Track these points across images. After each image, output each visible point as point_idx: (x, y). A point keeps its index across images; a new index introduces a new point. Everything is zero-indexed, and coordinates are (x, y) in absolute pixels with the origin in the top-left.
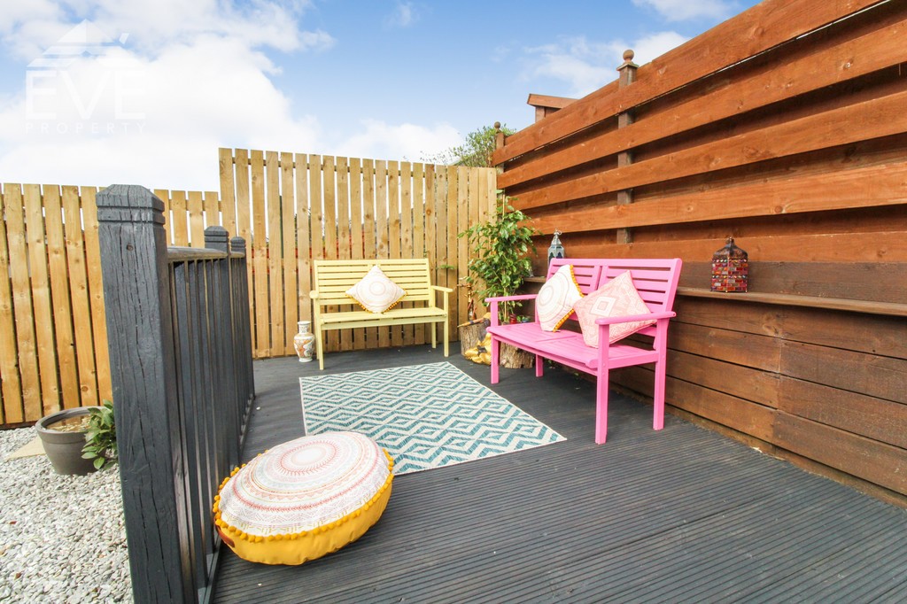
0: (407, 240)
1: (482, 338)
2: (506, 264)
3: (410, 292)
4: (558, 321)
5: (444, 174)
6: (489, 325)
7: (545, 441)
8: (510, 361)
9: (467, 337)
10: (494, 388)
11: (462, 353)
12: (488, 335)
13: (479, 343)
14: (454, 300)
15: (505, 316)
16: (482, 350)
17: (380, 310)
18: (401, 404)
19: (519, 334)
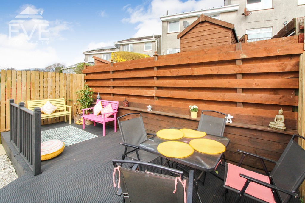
0: (58, 93)
1: (80, 118)
2: (86, 100)
3: (59, 108)
4: (98, 113)
5: (69, 76)
6: (82, 115)
7: (94, 137)
8: (88, 123)
9: (76, 118)
10: (83, 130)
11: (75, 123)
12: (82, 118)
13: (79, 120)
14: (72, 109)
15: (86, 112)
16: (80, 121)
17: (50, 113)
18: (60, 136)
19: (89, 117)
